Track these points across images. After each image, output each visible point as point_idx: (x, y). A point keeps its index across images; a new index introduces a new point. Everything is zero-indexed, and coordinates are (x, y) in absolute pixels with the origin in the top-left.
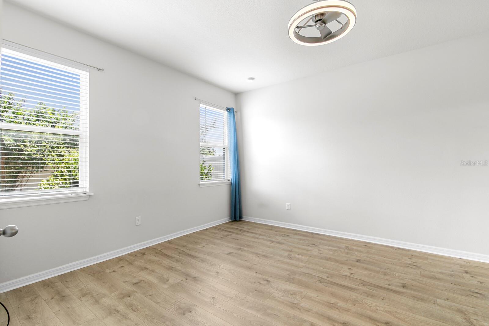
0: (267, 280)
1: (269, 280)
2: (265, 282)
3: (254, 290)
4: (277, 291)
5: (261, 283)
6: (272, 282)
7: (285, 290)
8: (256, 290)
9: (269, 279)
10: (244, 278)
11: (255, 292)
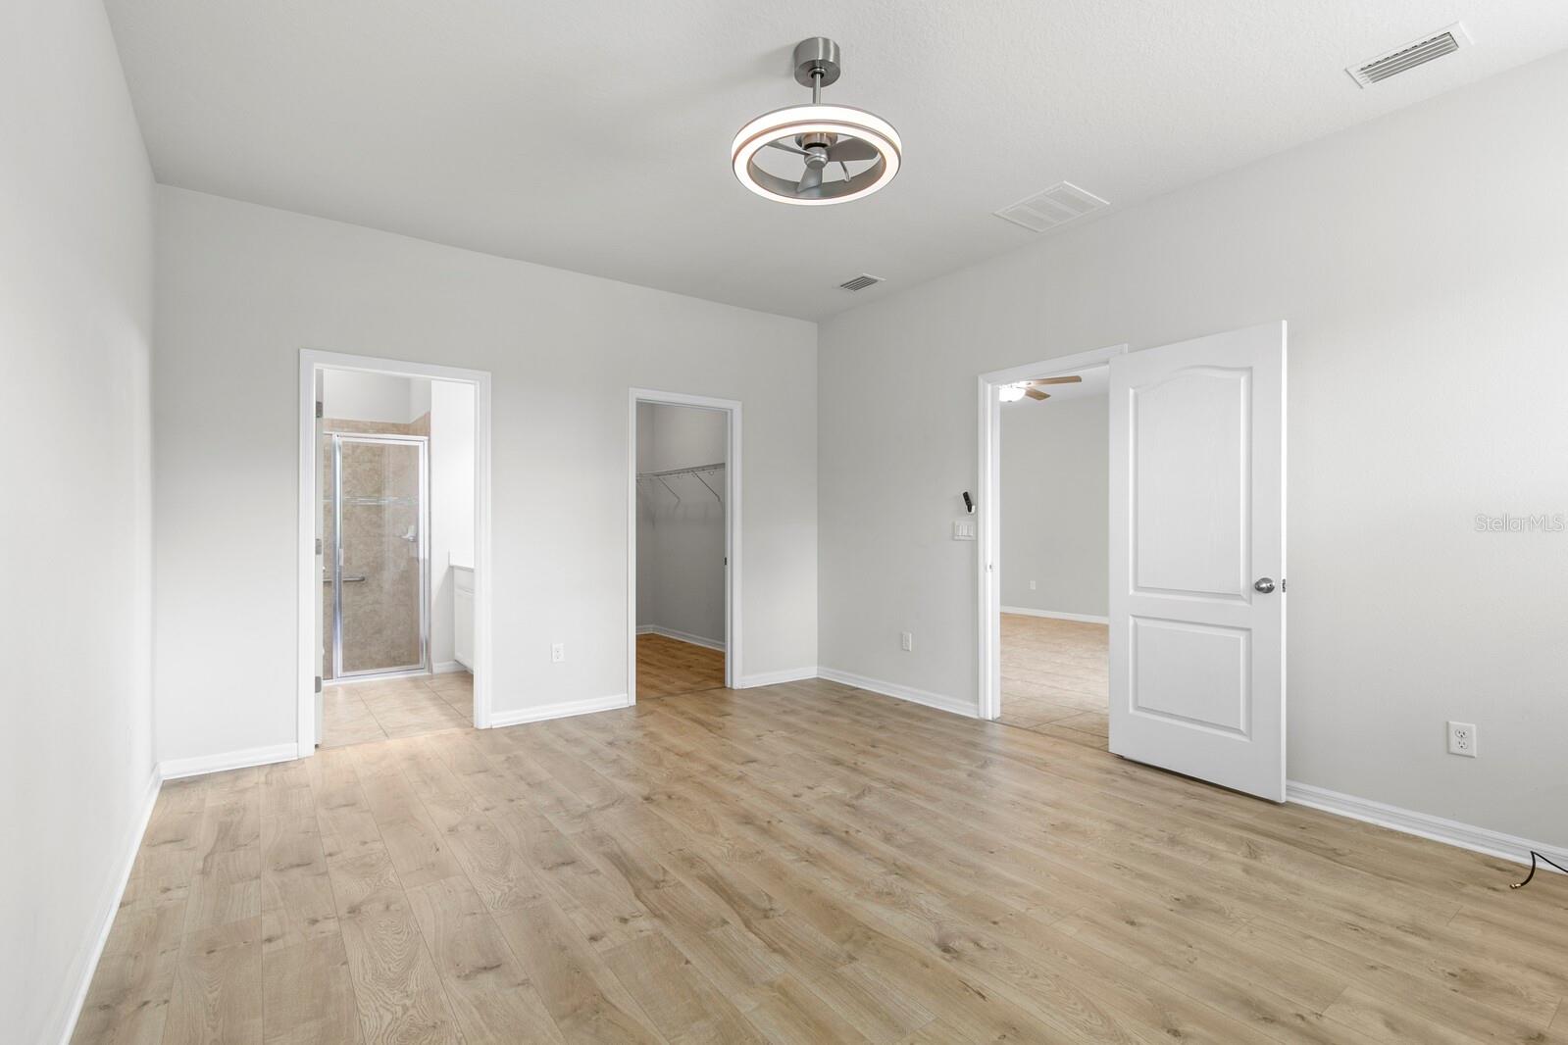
0: (946, 949)
1: (939, 952)
2: (956, 944)
3: (1001, 924)
4: (929, 911)
5: (972, 945)
6: (933, 941)
7: (900, 908)
8: (995, 923)
9: (936, 954)
10: (1036, 977)
11: (996, 919)
